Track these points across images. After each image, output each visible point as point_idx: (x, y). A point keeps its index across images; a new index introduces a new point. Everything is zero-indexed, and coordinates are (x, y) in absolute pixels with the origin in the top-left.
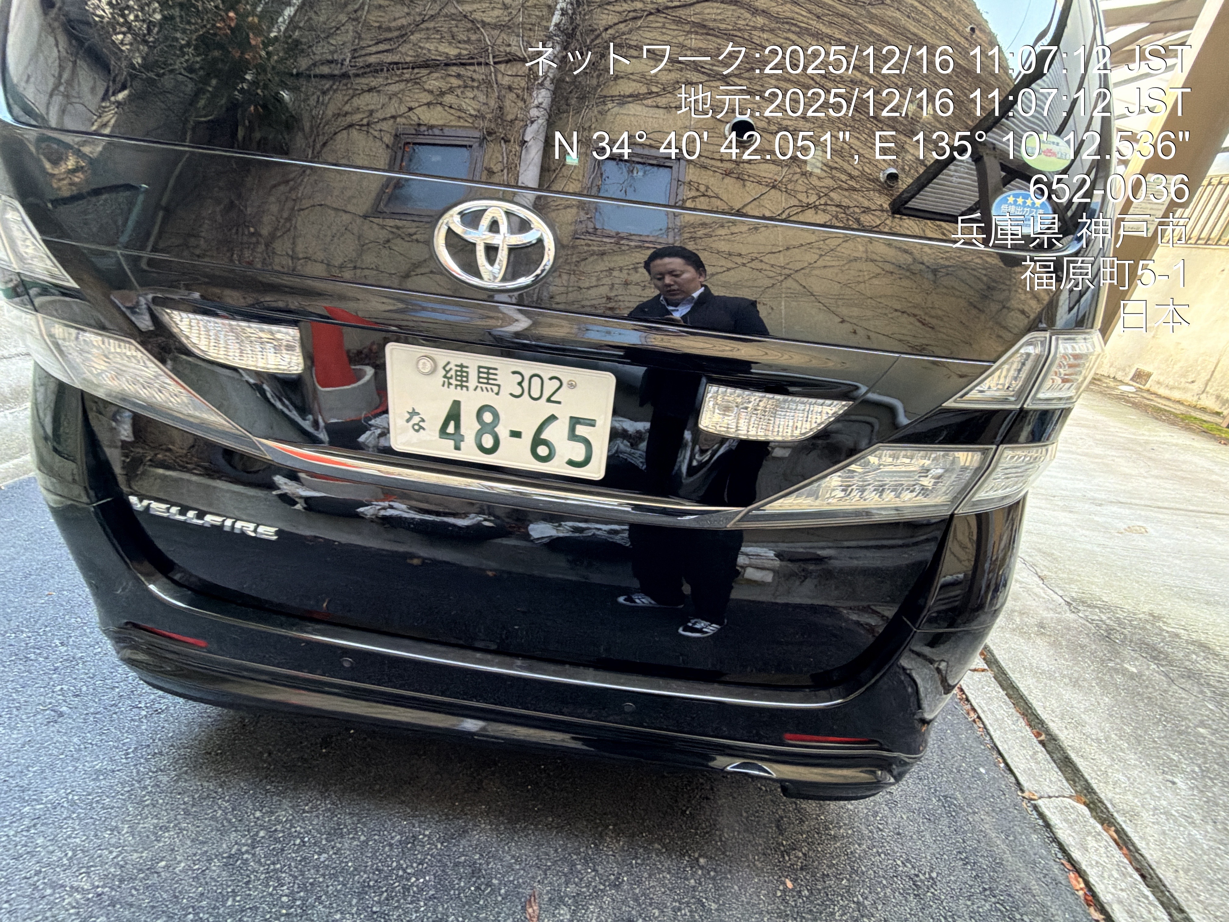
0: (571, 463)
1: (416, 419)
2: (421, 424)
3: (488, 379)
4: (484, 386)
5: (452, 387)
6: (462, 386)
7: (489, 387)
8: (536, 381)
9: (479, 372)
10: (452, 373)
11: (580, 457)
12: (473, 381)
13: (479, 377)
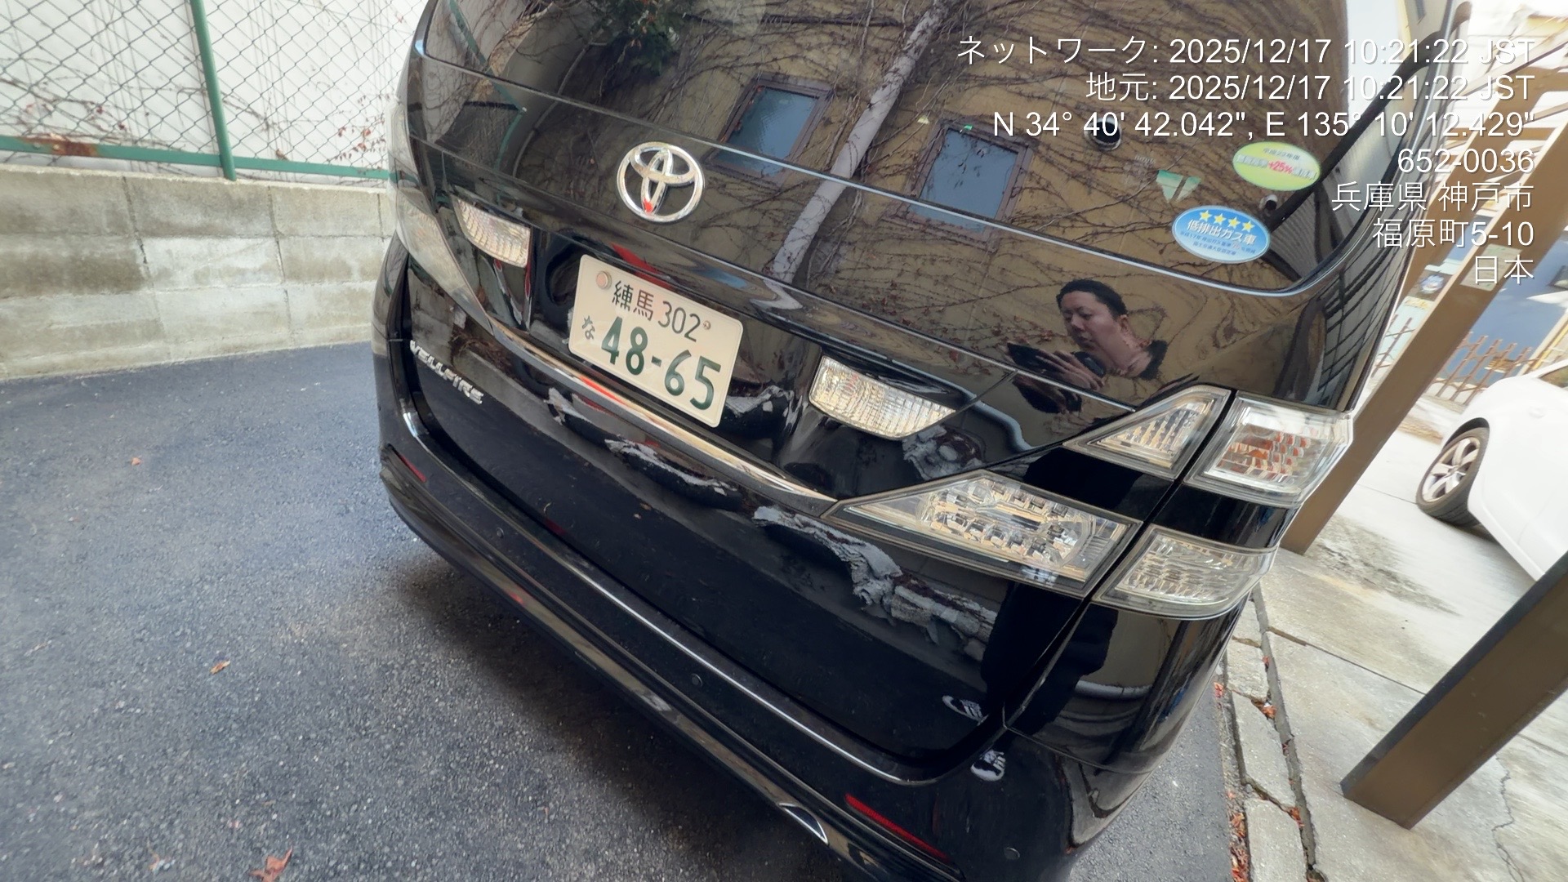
0: (694, 402)
1: (589, 327)
2: (592, 332)
3: (645, 303)
4: (641, 309)
5: (619, 304)
6: (625, 305)
7: (644, 311)
8: (680, 314)
9: (640, 296)
10: (621, 292)
11: (702, 400)
12: (633, 304)
13: (639, 301)
